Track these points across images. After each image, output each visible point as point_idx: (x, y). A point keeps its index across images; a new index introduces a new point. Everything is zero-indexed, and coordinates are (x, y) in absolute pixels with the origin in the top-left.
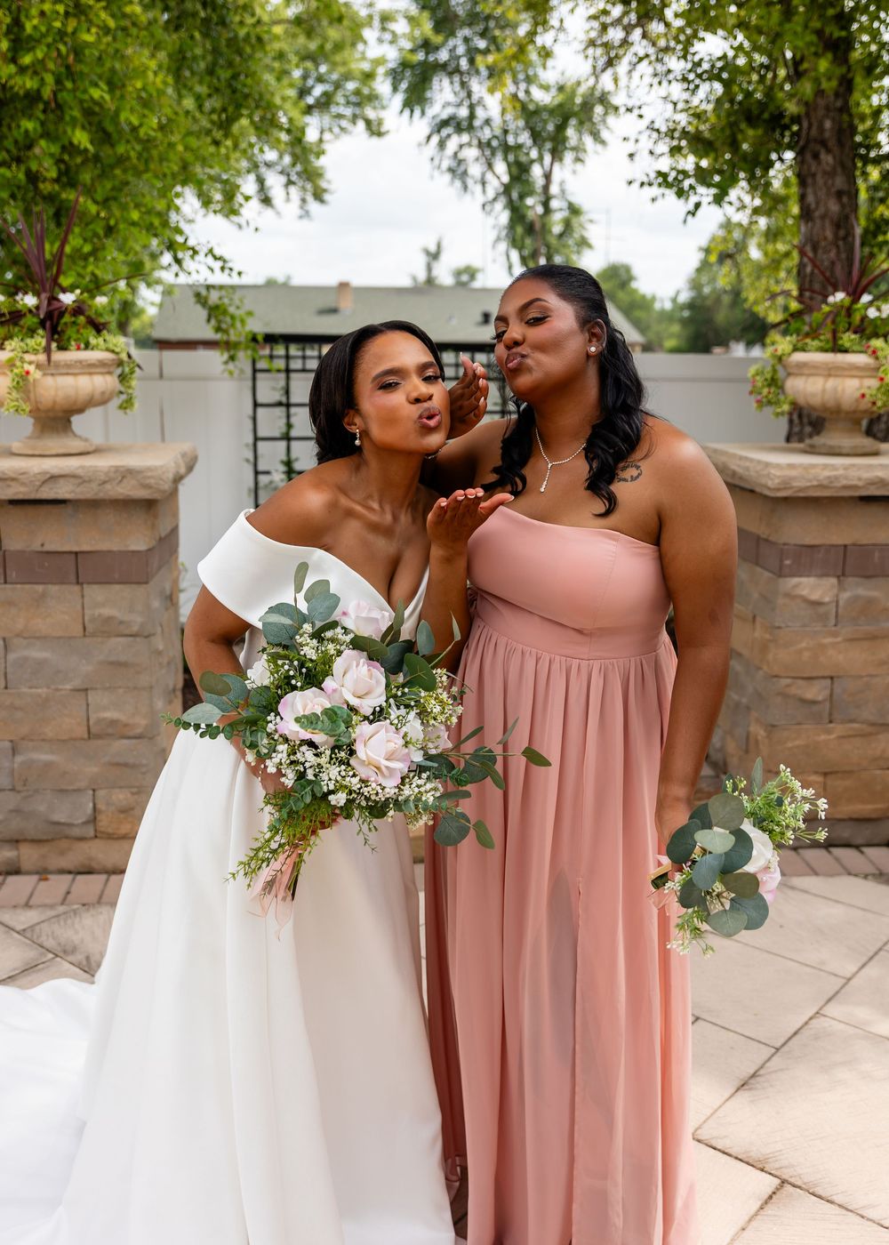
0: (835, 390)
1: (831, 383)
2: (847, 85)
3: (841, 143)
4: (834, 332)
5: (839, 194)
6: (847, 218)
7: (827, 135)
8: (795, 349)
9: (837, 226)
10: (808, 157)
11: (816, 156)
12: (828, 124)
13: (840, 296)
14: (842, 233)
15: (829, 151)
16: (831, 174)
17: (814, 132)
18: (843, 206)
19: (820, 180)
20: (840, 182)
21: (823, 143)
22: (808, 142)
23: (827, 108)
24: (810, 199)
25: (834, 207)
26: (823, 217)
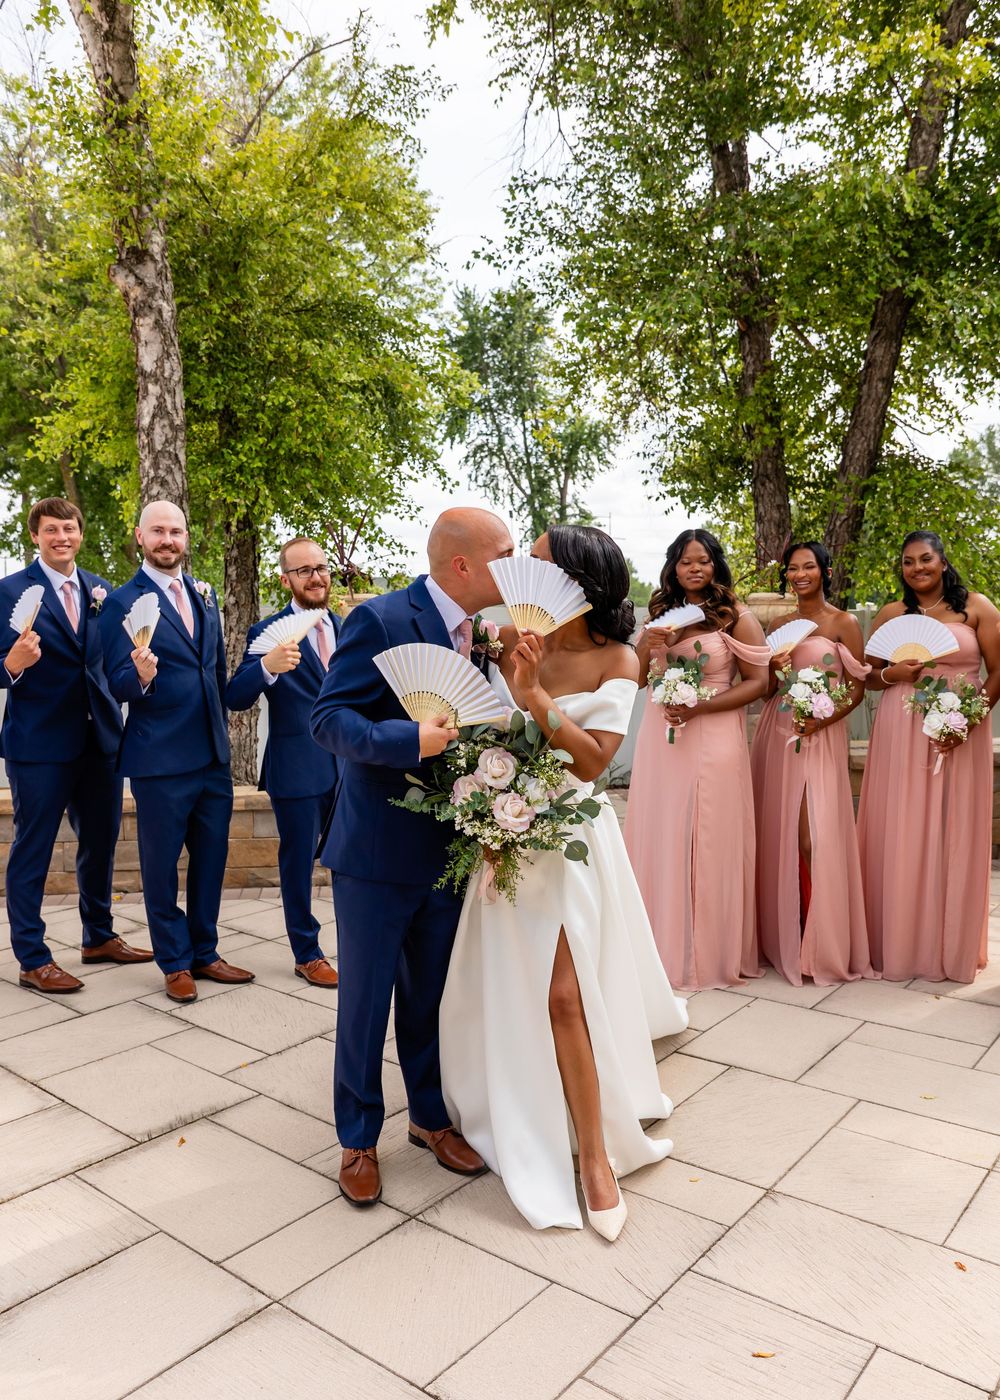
0: (774, 612)
1: (772, 608)
2: (781, 443)
3: (778, 477)
4: (772, 582)
5: (779, 507)
6: (784, 521)
7: (769, 472)
8: (752, 591)
9: (779, 526)
10: (759, 484)
11: (763, 484)
12: (769, 466)
13: (774, 562)
14: (781, 531)
15: (770, 481)
16: (773, 495)
17: (761, 470)
18: (781, 514)
19: (767, 500)
20: (778, 500)
21: (767, 477)
22: (758, 476)
23: (769, 456)
24: (761, 510)
25: (776, 515)
26: (769, 521)
